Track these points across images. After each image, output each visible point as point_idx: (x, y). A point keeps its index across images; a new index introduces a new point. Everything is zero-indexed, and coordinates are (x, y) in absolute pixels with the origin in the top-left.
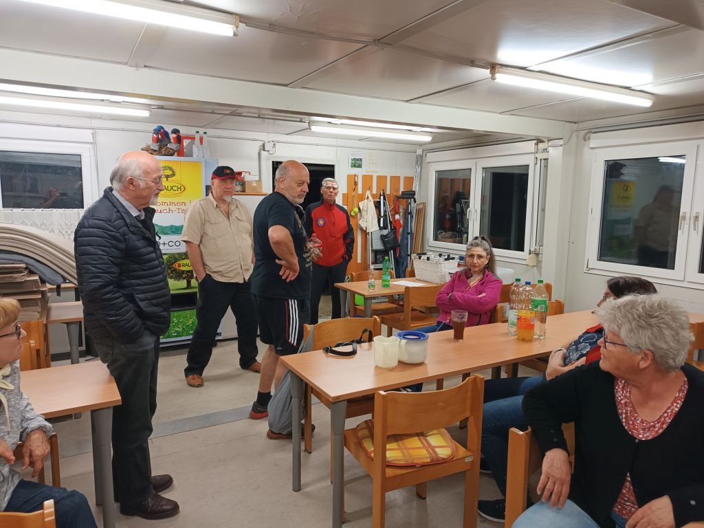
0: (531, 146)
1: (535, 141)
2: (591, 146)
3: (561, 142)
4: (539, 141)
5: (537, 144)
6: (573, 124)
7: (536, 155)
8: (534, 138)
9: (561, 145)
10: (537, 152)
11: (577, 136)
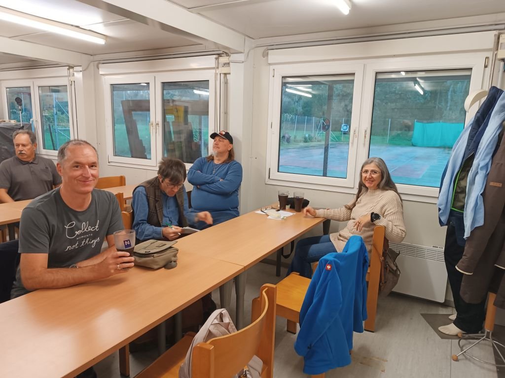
0: (64, 71)
1: (68, 67)
2: (101, 73)
3: (80, 69)
4: (71, 67)
5: (69, 69)
6: (89, 56)
7: (70, 78)
8: (67, 65)
9: (81, 71)
10: (70, 76)
11: (94, 65)
